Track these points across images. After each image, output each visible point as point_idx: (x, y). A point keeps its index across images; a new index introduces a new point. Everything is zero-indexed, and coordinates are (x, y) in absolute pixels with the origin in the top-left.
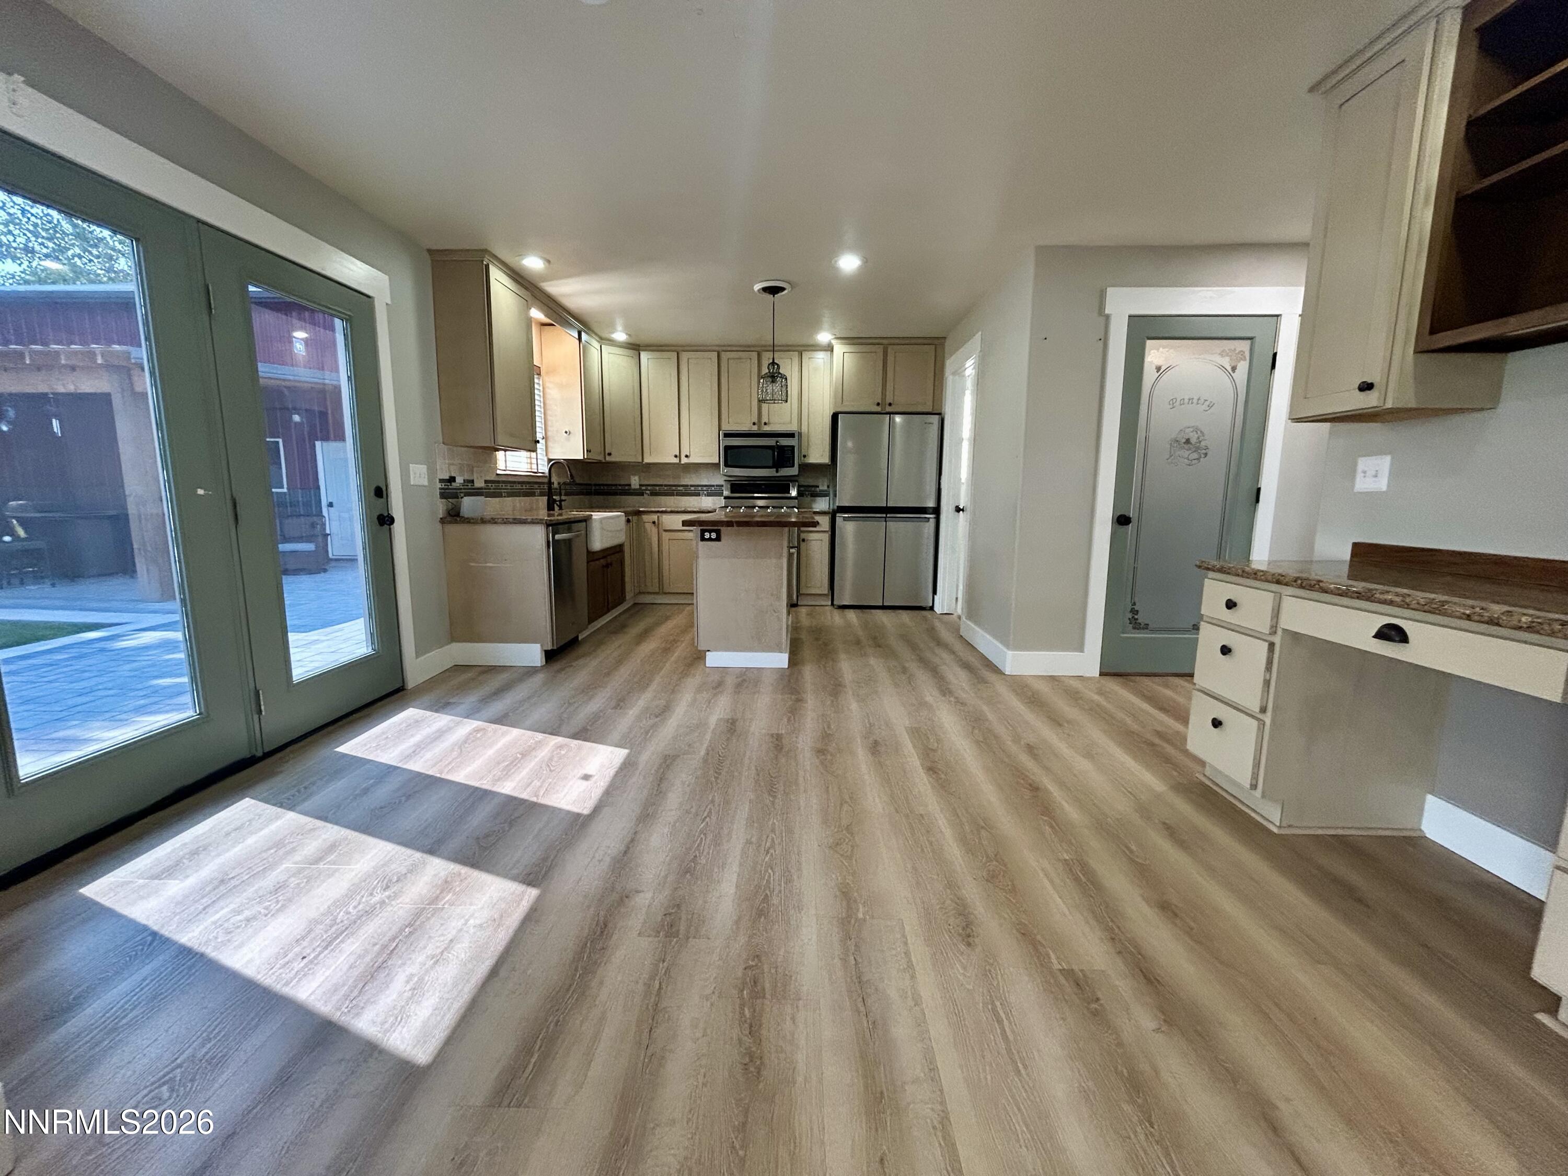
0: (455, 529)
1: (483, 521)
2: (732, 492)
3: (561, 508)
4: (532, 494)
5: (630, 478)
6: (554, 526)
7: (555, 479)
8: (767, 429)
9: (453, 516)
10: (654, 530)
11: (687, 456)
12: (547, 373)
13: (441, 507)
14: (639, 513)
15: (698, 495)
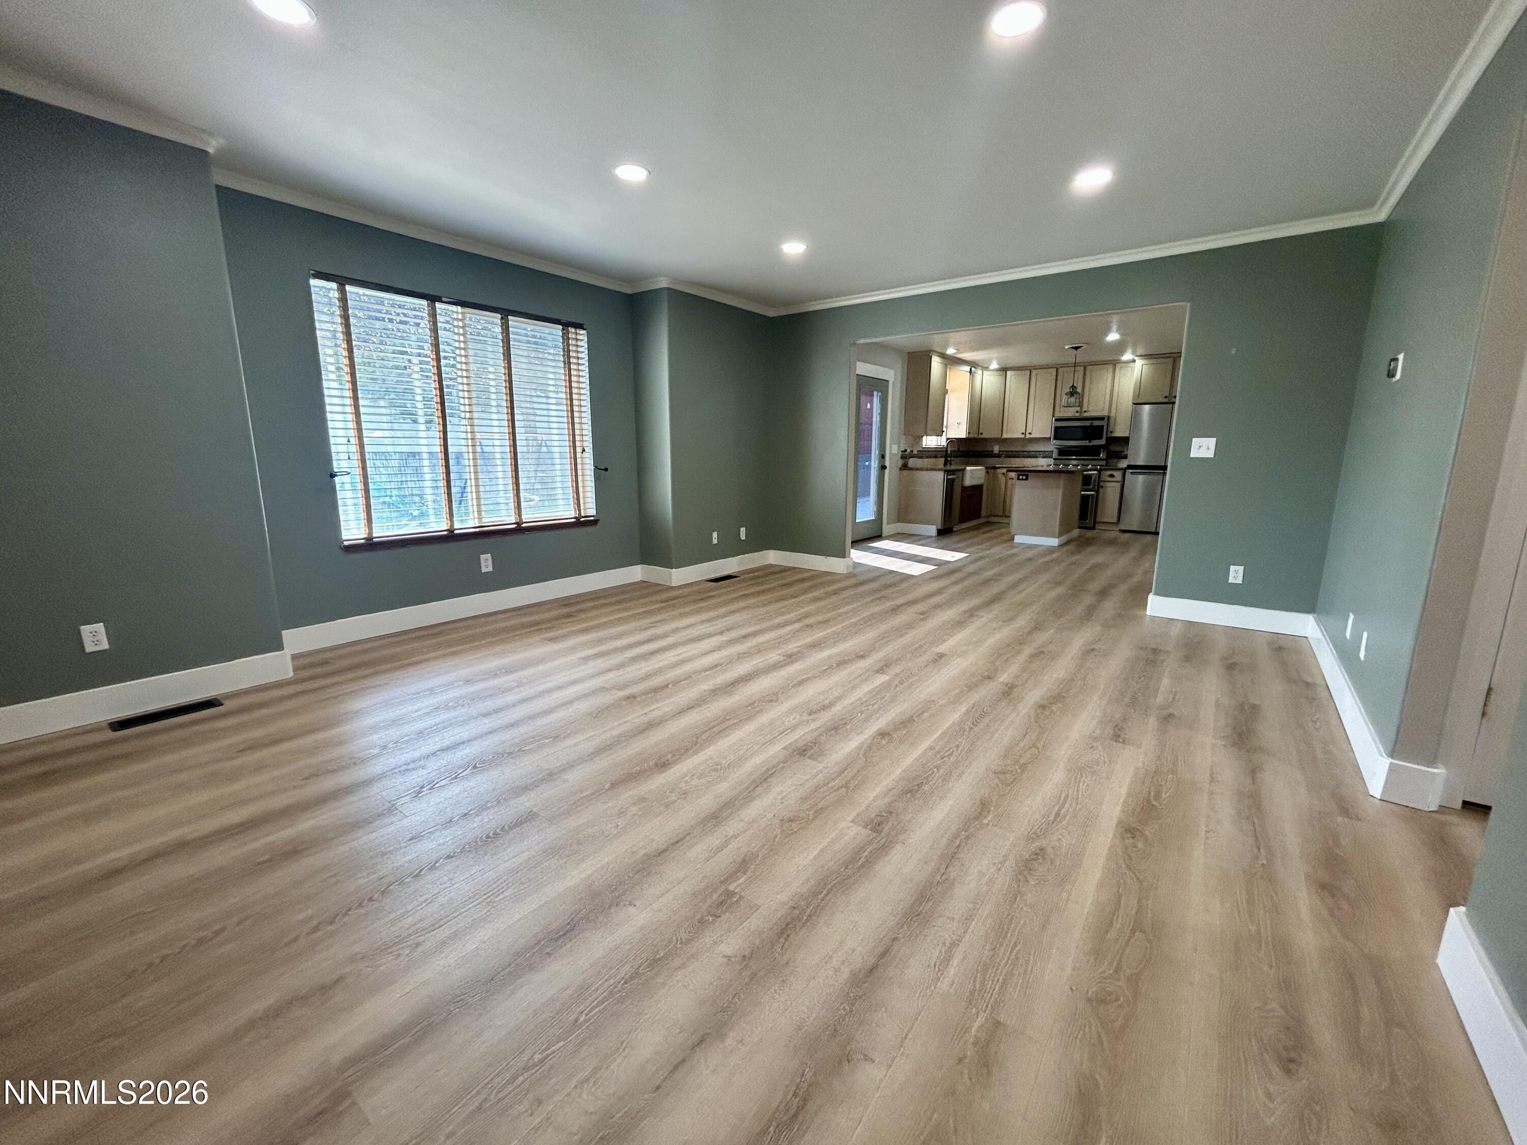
0: (905, 473)
1: (917, 469)
2: (1059, 455)
3: (950, 464)
4: (936, 457)
5: (992, 447)
6: (948, 472)
7: (949, 449)
8: (1086, 415)
9: (905, 467)
10: (1004, 478)
11: (1030, 433)
12: (951, 392)
13: (900, 464)
14: (995, 468)
15: (1037, 457)
